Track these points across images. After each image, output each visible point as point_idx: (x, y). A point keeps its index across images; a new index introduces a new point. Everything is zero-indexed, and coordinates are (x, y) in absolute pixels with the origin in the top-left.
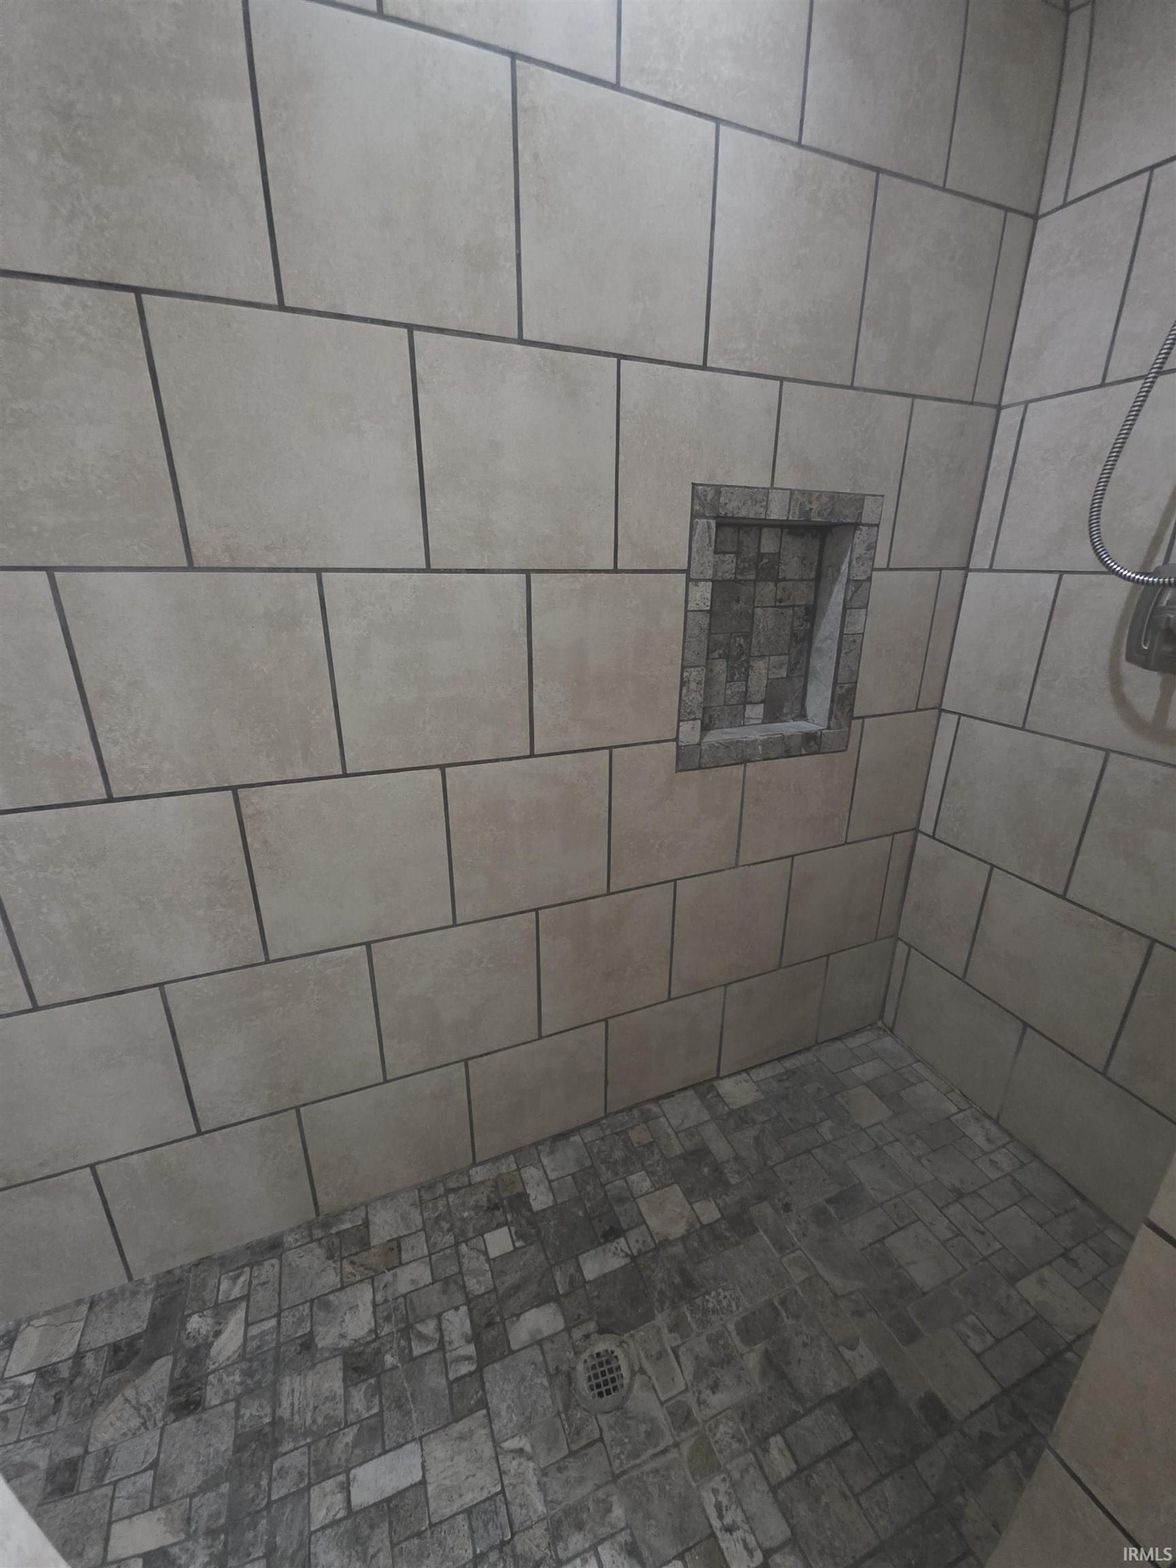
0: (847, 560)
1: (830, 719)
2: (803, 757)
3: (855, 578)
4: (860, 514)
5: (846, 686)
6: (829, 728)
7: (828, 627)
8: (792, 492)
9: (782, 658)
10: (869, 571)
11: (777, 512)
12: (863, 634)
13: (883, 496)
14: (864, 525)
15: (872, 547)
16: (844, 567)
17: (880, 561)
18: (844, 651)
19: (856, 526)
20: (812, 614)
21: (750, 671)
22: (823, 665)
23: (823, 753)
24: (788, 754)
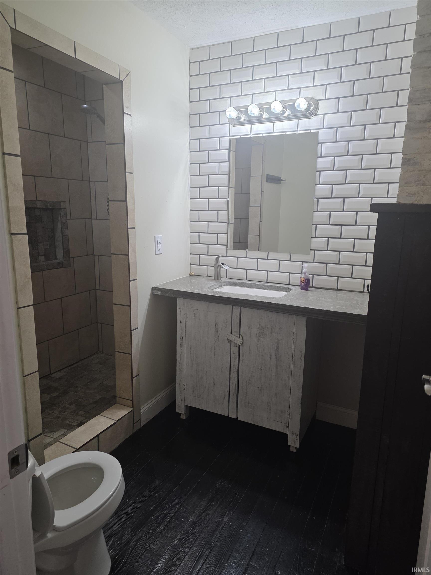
0: (60, 217)
1: (64, 258)
2: (58, 269)
3: (63, 221)
4: (61, 206)
5: (67, 249)
6: (64, 261)
7: (58, 234)
8: (42, 201)
9: (47, 243)
10: (66, 220)
11: (39, 205)
12: (68, 235)
13: (65, 202)
14: (62, 208)
15: (65, 214)
16: (59, 219)
17: (69, 217)
18: (64, 240)
19: (60, 209)
20: (53, 230)
21: (39, 247)
22: (59, 244)
23: (64, 268)
24: (54, 268)
